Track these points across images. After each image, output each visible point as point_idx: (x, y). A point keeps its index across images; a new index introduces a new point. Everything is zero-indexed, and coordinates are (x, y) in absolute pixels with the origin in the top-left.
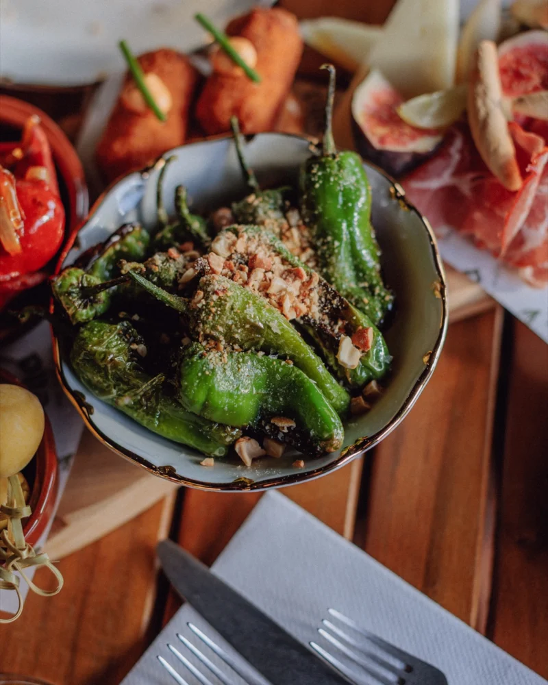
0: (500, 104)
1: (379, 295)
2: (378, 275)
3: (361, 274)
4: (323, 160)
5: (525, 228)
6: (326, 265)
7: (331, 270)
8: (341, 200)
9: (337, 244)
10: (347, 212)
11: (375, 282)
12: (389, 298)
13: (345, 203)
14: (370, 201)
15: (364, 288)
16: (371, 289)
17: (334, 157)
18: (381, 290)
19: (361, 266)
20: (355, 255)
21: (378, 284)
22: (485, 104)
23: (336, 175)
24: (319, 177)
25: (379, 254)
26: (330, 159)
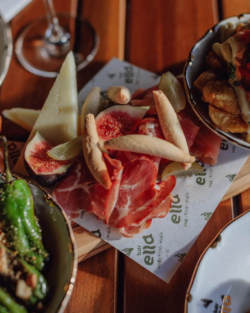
0: (98, 145)
1: (41, 254)
2: (41, 242)
3: (31, 243)
4: (5, 185)
5: (118, 207)
6: (12, 240)
7: (14, 243)
8: (16, 205)
9: (16, 229)
10: (20, 211)
11: (39, 247)
12: (46, 255)
13: (18, 207)
14: (33, 203)
15: (34, 251)
16: (37, 250)
17: (11, 183)
18: (42, 251)
19: (31, 239)
20: (27, 233)
21: (40, 248)
22: (90, 145)
23: (12, 193)
24: (4, 195)
25: (40, 231)
26: (9, 184)
